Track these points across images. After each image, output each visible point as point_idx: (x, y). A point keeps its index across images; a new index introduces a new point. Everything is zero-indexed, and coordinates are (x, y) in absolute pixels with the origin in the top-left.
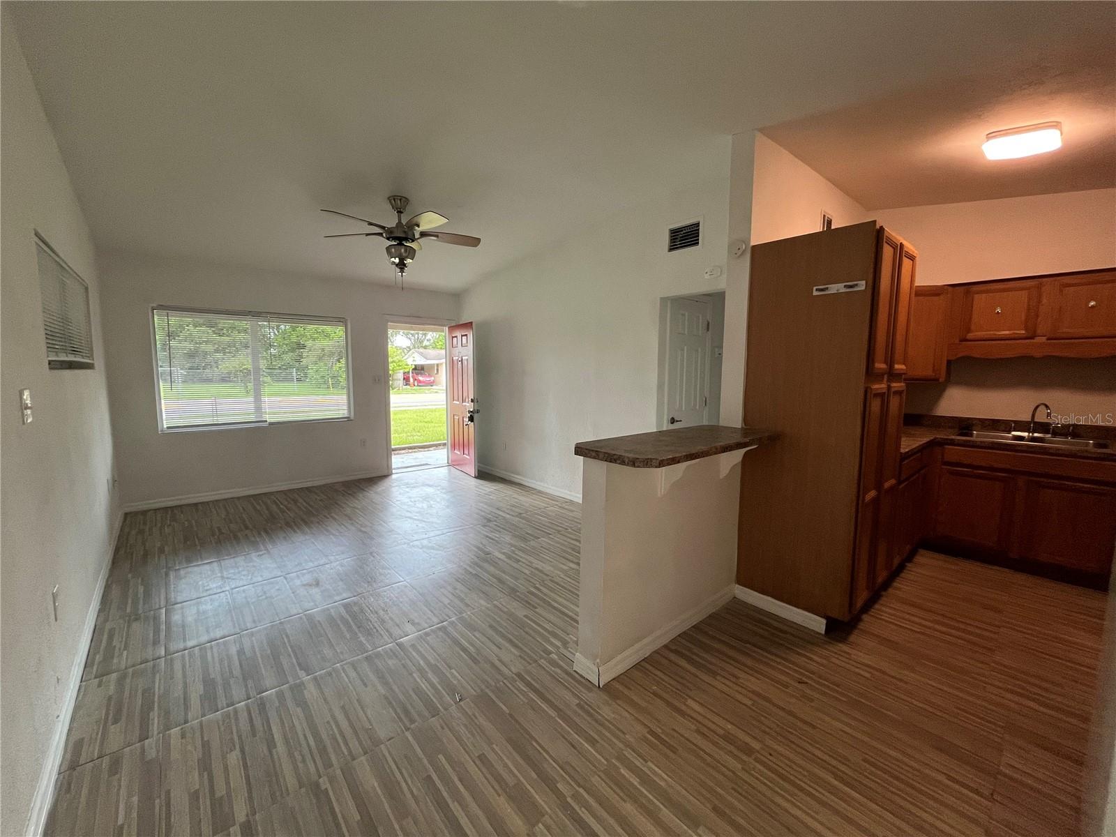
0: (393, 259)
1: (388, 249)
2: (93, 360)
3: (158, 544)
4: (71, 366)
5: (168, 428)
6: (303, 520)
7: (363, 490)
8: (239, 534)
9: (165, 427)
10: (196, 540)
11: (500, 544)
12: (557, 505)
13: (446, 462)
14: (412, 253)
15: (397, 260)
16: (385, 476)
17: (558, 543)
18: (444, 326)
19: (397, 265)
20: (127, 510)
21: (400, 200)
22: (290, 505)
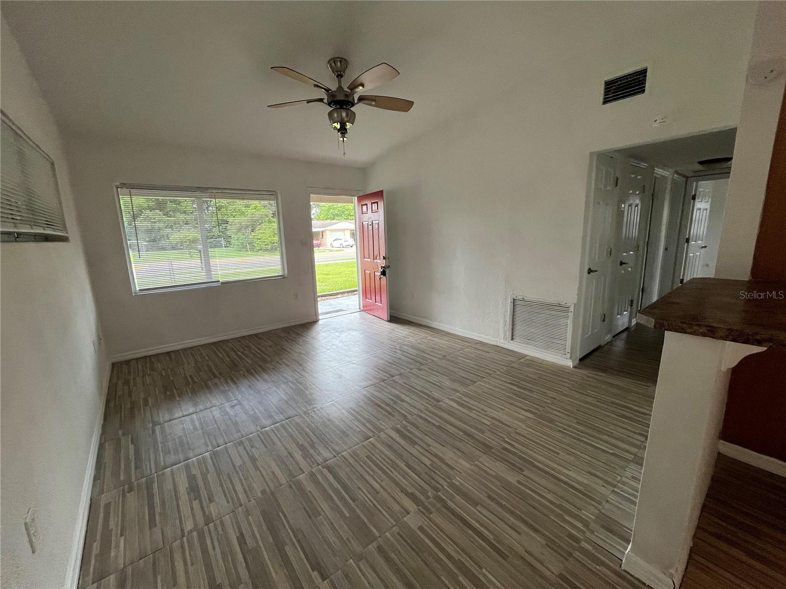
0: (335, 124)
1: (330, 114)
2: (67, 233)
3: (142, 396)
4: (47, 238)
5: (140, 290)
6: (260, 367)
7: (301, 335)
8: (209, 383)
9: (138, 289)
10: (175, 391)
11: (444, 389)
12: (471, 346)
13: (358, 307)
14: (352, 118)
15: (338, 126)
16: (316, 322)
17: (495, 386)
18: (354, 196)
19: (339, 130)
20: (114, 360)
21: (340, 61)
22: (245, 352)
